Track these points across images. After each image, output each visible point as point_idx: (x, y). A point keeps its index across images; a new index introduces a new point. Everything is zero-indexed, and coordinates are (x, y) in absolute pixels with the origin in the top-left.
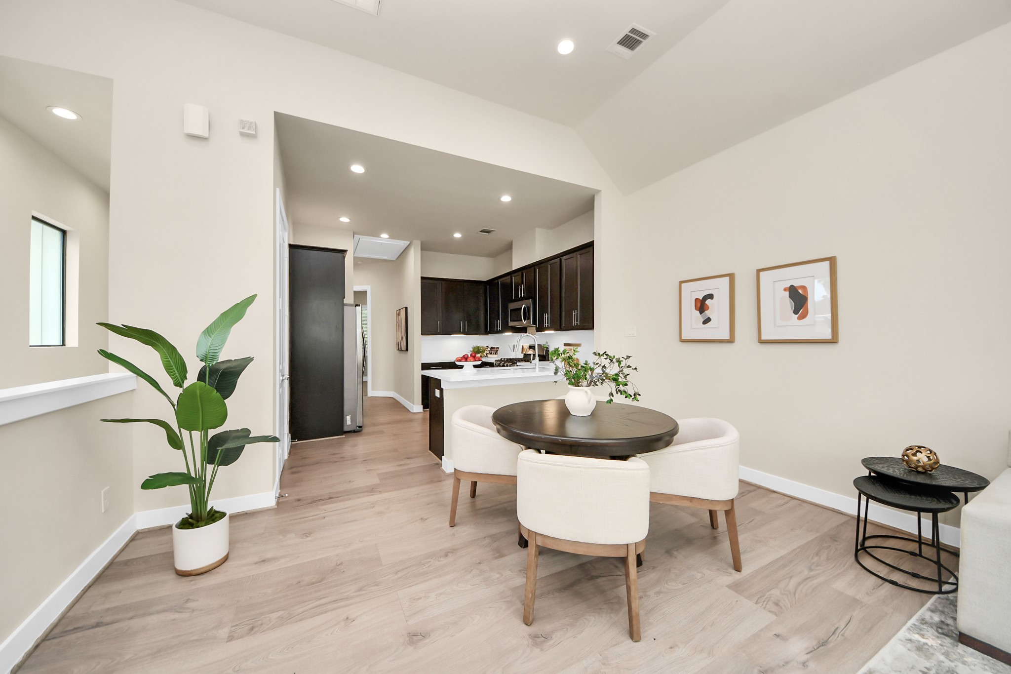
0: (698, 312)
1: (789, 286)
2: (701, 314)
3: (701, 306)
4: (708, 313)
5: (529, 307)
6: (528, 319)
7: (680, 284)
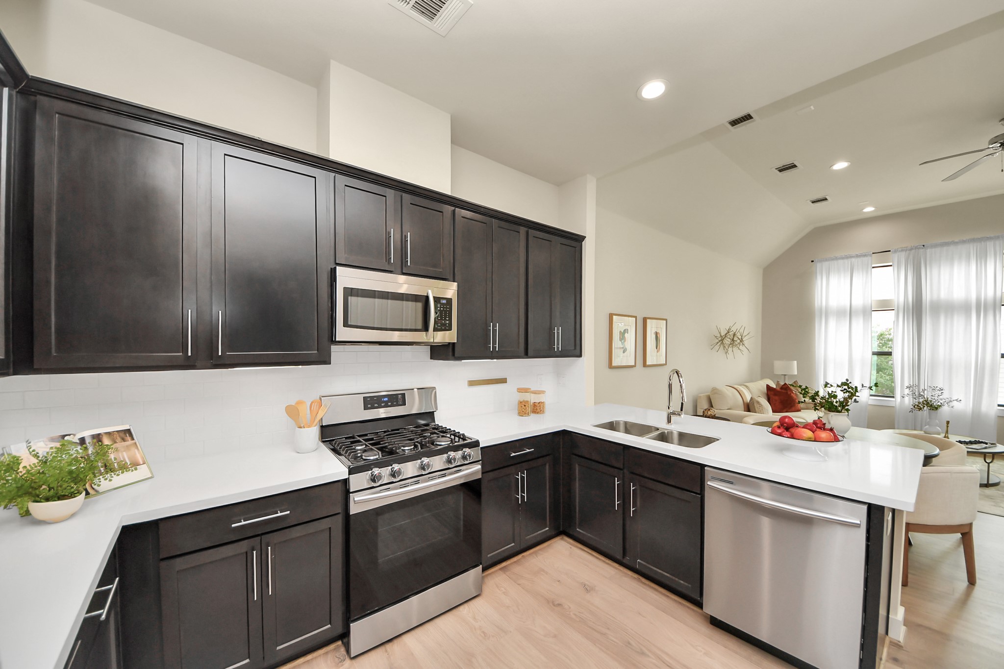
1: (655, 331)
5: (449, 301)
6: (445, 328)
7: (611, 316)
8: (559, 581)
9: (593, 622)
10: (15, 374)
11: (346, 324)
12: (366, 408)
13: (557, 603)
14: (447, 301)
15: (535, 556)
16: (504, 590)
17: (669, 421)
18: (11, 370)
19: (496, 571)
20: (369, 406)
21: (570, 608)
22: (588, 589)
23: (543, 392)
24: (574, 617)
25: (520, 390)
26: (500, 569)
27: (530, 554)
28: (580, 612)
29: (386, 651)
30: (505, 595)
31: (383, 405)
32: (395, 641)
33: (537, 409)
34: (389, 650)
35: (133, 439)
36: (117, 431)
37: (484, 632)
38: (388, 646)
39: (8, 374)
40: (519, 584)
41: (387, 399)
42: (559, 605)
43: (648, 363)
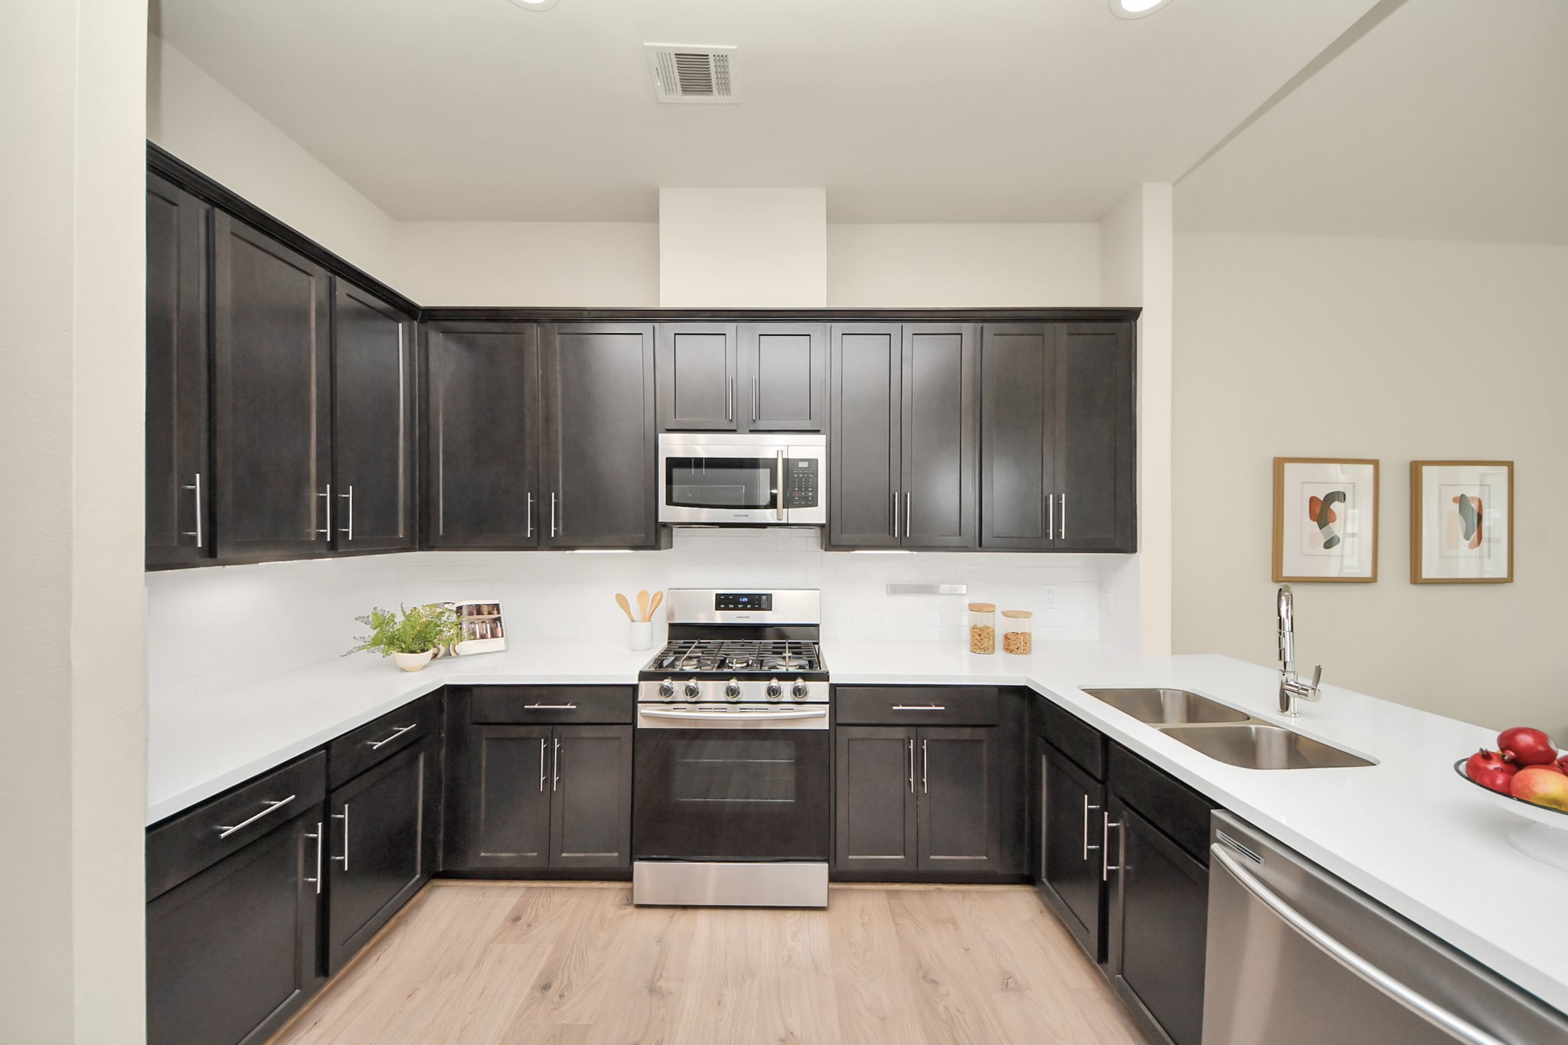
0: (1316, 523)
1: (1459, 495)
2: (1321, 528)
3: (1321, 511)
4: (1336, 528)
5: (813, 463)
6: (807, 503)
7: (1279, 464)
8: (967, 950)
9: (967, 1037)
10: (420, 550)
11: (670, 501)
12: (718, 608)
13: (932, 977)
14: (809, 465)
15: (961, 898)
16: (867, 919)
17: (1285, 704)
18: (417, 547)
19: (878, 891)
20: (722, 606)
21: (948, 995)
22: (1009, 984)
23: (1027, 615)
24: (941, 1009)
25: (974, 608)
26: (888, 892)
27: (954, 891)
28: (958, 1010)
29: (672, 917)
30: (862, 926)
31: (740, 606)
32: (690, 912)
33: (1016, 644)
34: (675, 917)
35: (499, 613)
36: (487, 605)
37: (790, 957)
38: (679, 913)
39: (414, 550)
40: (896, 923)
41: (746, 599)
42: (934, 982)
43: (1426, 574)
